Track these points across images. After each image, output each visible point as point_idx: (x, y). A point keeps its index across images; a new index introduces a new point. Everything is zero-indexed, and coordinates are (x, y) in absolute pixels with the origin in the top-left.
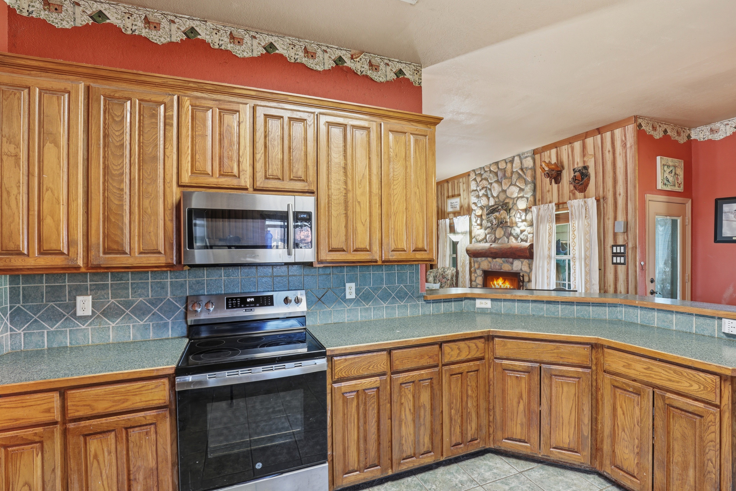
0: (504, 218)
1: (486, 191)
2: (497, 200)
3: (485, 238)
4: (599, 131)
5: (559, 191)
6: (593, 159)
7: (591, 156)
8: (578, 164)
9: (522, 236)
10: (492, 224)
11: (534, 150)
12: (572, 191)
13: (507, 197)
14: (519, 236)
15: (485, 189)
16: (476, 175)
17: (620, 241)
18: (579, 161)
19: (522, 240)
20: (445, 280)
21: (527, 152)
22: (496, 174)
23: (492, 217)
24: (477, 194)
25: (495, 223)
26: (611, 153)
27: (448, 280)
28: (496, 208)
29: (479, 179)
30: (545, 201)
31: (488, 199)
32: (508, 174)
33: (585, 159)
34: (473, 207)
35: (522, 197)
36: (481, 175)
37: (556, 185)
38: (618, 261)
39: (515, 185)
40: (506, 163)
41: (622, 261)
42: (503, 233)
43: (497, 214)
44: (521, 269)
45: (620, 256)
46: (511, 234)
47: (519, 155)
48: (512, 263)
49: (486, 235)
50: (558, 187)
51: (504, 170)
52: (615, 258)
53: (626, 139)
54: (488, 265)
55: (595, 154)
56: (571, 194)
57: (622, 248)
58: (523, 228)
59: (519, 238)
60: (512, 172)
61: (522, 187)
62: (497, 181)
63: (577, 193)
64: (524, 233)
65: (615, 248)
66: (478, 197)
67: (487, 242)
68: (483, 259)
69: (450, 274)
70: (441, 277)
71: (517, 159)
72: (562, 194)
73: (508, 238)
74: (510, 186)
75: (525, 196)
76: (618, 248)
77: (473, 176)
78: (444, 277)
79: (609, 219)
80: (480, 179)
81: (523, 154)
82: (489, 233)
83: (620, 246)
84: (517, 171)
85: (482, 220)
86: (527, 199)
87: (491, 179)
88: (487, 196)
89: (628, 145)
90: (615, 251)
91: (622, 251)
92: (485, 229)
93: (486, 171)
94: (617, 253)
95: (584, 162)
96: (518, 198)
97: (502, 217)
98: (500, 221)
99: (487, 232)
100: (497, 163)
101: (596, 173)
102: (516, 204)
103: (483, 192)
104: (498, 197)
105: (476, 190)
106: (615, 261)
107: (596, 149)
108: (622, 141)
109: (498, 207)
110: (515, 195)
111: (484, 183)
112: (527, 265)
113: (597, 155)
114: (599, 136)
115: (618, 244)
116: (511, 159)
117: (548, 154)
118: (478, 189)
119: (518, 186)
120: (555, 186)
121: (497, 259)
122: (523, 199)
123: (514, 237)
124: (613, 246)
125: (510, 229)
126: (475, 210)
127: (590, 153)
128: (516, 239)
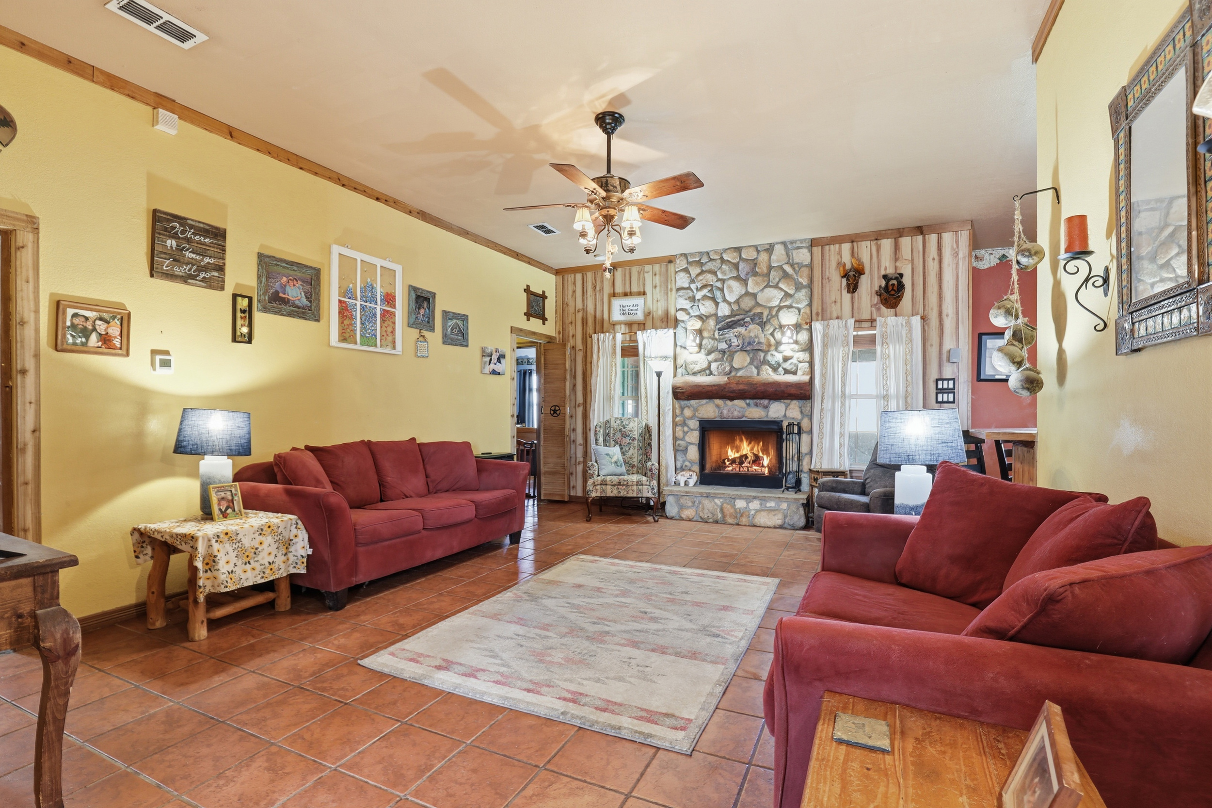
0: (756, 337)
1: (711, 291)
2: (735, 307)
3: (709, 367)
4: (920, 230)
5: (853, 303)
6: (910, 265)
7: (907, 262)
8: (886, 269)
9: (787, 365)
10: (730, 346)
11: (812, 240)
12: (875, 305)
13: (758, 304)
14: (779, 365)
15: (709, 288)
16: (688, 263)
17: (947, 374)
18: (888, 265)
19: (787, 372)
20: (627, 440)
21: (801, 241)
22: (736, 266)
23: (731, 334)
24: (691, 294)
25: (736, 343)
26: (936, 261)
27: (634, 439)
28: (739, 320)
29: (695, 271)
30: (828, 315)
31: (717, 304)
32: (762, 268)
33: (898, 264)
34: (681, 316)
35: (790, 307)
36: (699, 263)
37: (849, 295)
38: (945, 399)
39: (776, 287)
40: (758, 252)
41: (951, 399)
42: (748, 360)
43: (742, 330)
44: (785, 416)
45: (948, 393)
46: (765, 362)
47: (784, 243)
48: (766, 407)
49: (710, 363)
50: (852, 299)
51: (754, 263)
52: (940, 396)
53: (958, 247)
54: (714, 412)
55: (912, 260)
56: (874, 309)
57: (951, 383)
58: (788, 353)
59: (781, 369)
60: (770, 268)
61: (791, 292)
62: (737, 278)
63: (883, 308)
64: (790, 361)
65: (940, 383)
66: (693, 299)
67: (711, 373)
68: (705, 401)
69: (636, 428)
70: (619, 435)
71: (779, 250)
72: (859, 309)
73: (757, 368)
74: (765, 287)
75: (794, 305)
76: (945, 382)
77: (682, 264)
78: (624, 435)
79: (931, 345)
80: (698, 270)
81: (792, 242)
82: (716, 361)
83: (948, 380)
84: (781, 267)
85: (702, 338)
86: (799, 310)
87: (724, 273)
88: (713, 299)
89: (961, 255)
90: (940, 386)
91: (951, 386)
92: (709, 353)
93: (711, 260)
94: (943, 389)
95: (896, 268)
96: (780, 308)
97: (752, 334)
98: (747, 340)
99: (711, 357)
100: (738, 250)
101: (913, 285)
102: (777, 315)
103: (705, 292)
104: (737, 302)
105: (689, 288)
106: (940, 399)
107: (914, 253)
108: (953, 249)
109: (743, 319)
110: (775, 303)
111: (710, 278)
112: (798, 409)
113: (916, 261)
114: (920, 238)
115: (944, 377)
116: (767, 247)
117: (837, 249)
118: (693, 286)
119: (781, 289)
120: (847, 297)
121: (736, 402)
122: (790, 310)
123: (771, 366)
124: (937, 380)
125: (762, 355)
126: (683, 321)
127: (905, 257)
128: (775, 369)
